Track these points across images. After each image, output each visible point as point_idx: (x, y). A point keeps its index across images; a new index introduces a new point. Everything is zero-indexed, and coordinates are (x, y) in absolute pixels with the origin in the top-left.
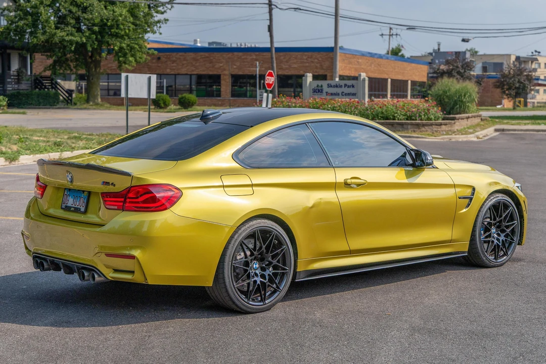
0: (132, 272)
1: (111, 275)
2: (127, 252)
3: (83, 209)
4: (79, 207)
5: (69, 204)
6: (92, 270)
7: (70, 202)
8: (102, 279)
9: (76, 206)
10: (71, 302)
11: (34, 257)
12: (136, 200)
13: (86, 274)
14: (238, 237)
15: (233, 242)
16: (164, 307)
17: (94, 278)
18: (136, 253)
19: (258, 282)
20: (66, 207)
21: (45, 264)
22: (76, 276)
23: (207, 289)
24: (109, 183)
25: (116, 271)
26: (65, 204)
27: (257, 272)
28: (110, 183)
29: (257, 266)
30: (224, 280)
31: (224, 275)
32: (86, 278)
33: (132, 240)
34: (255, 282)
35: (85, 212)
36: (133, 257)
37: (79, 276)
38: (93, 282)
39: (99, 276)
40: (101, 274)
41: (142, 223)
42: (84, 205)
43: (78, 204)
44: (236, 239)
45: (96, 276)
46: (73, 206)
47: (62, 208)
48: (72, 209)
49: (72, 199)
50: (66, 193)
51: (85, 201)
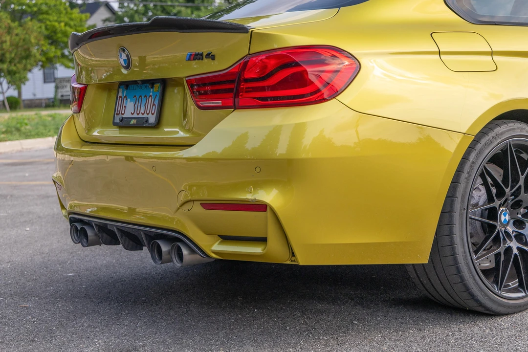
0: (263, 240)
1: (216, 248)
2: (249, 196)
3: (152, 119)
4: (145, 115)
5: (127, 114)
6: (176, 239)
7: (129, 109)
8: (197, 258)
9: (140, 116)
10: (144, 302)
11: (72, 221)
12: (261, 84)
13: (165, 248)
14: (477, 157)
15: (467, 168)
16: (319, 307)
17: (181, 257)
18: (270, 196)
19: (515, 251)
20: (122, 120)
21: (90, 232)
22: (145, 252)
23: (411, 269)
24: (202, 55)
25: (226, 239)
26: (120, 116)
27: (510, 229)
28: (205, 54)
29: (507, 218)
30: (453, 249)
31: (452, 239)
32: (165, 256)
33: (258, 170)
34: (509, 250)
35: (157, 125)
36: (262, 207)
37: (152, 251)
38: (178, 265)
39: (192, 251)
40: (195, 248)
41: (276, 132)
42: (155, 110)
43: (142, 111)
44: (473, 163)
45: (185, 252)
46: (135, 115)
47: (115, 124)
48: (133, 122)
49: (132, 104)
50: (120, 94)
51: (156, 103)
